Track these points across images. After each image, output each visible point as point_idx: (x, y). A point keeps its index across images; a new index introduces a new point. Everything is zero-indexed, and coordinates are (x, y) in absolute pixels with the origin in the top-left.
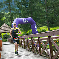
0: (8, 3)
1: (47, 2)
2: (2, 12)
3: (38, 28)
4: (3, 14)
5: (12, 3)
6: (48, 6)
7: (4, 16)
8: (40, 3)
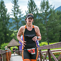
0: (16, 23)
1: (48, 23)
2: (11, 30)
3: (40, 43)
4: (12, 32)
5: (20, 23)
6: (48, 26)
7: (13, 33)
8: (42, 23)
